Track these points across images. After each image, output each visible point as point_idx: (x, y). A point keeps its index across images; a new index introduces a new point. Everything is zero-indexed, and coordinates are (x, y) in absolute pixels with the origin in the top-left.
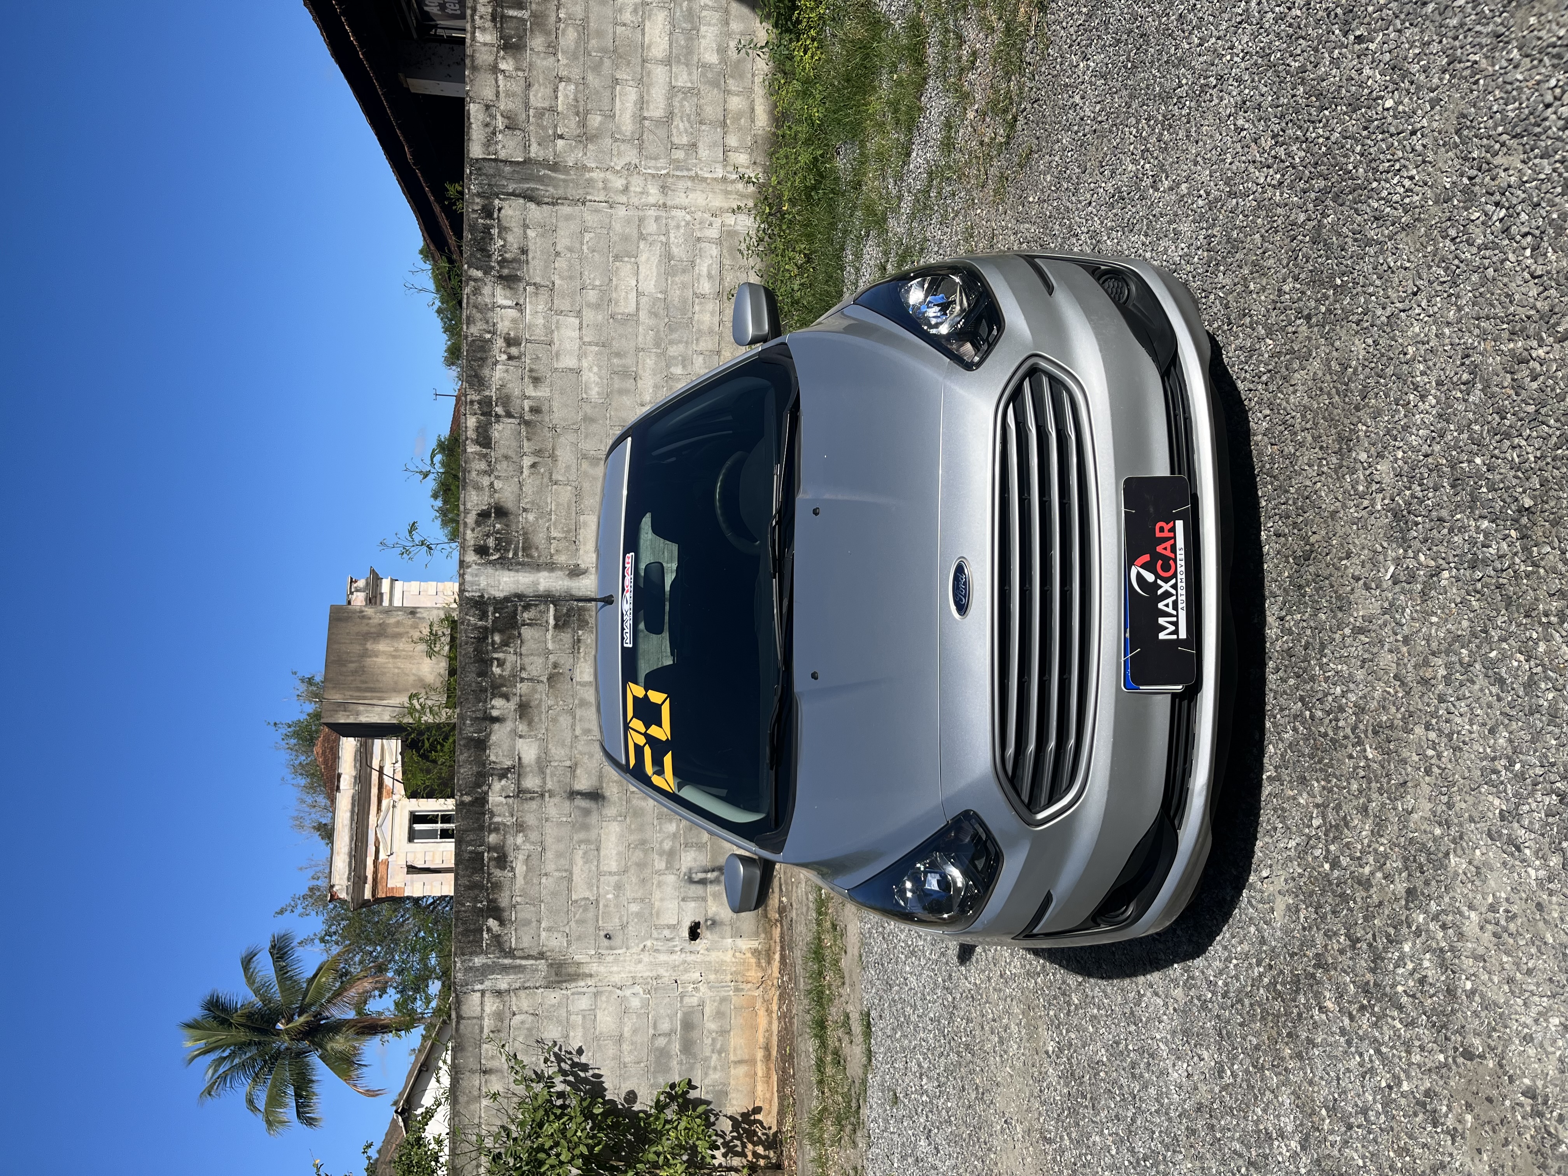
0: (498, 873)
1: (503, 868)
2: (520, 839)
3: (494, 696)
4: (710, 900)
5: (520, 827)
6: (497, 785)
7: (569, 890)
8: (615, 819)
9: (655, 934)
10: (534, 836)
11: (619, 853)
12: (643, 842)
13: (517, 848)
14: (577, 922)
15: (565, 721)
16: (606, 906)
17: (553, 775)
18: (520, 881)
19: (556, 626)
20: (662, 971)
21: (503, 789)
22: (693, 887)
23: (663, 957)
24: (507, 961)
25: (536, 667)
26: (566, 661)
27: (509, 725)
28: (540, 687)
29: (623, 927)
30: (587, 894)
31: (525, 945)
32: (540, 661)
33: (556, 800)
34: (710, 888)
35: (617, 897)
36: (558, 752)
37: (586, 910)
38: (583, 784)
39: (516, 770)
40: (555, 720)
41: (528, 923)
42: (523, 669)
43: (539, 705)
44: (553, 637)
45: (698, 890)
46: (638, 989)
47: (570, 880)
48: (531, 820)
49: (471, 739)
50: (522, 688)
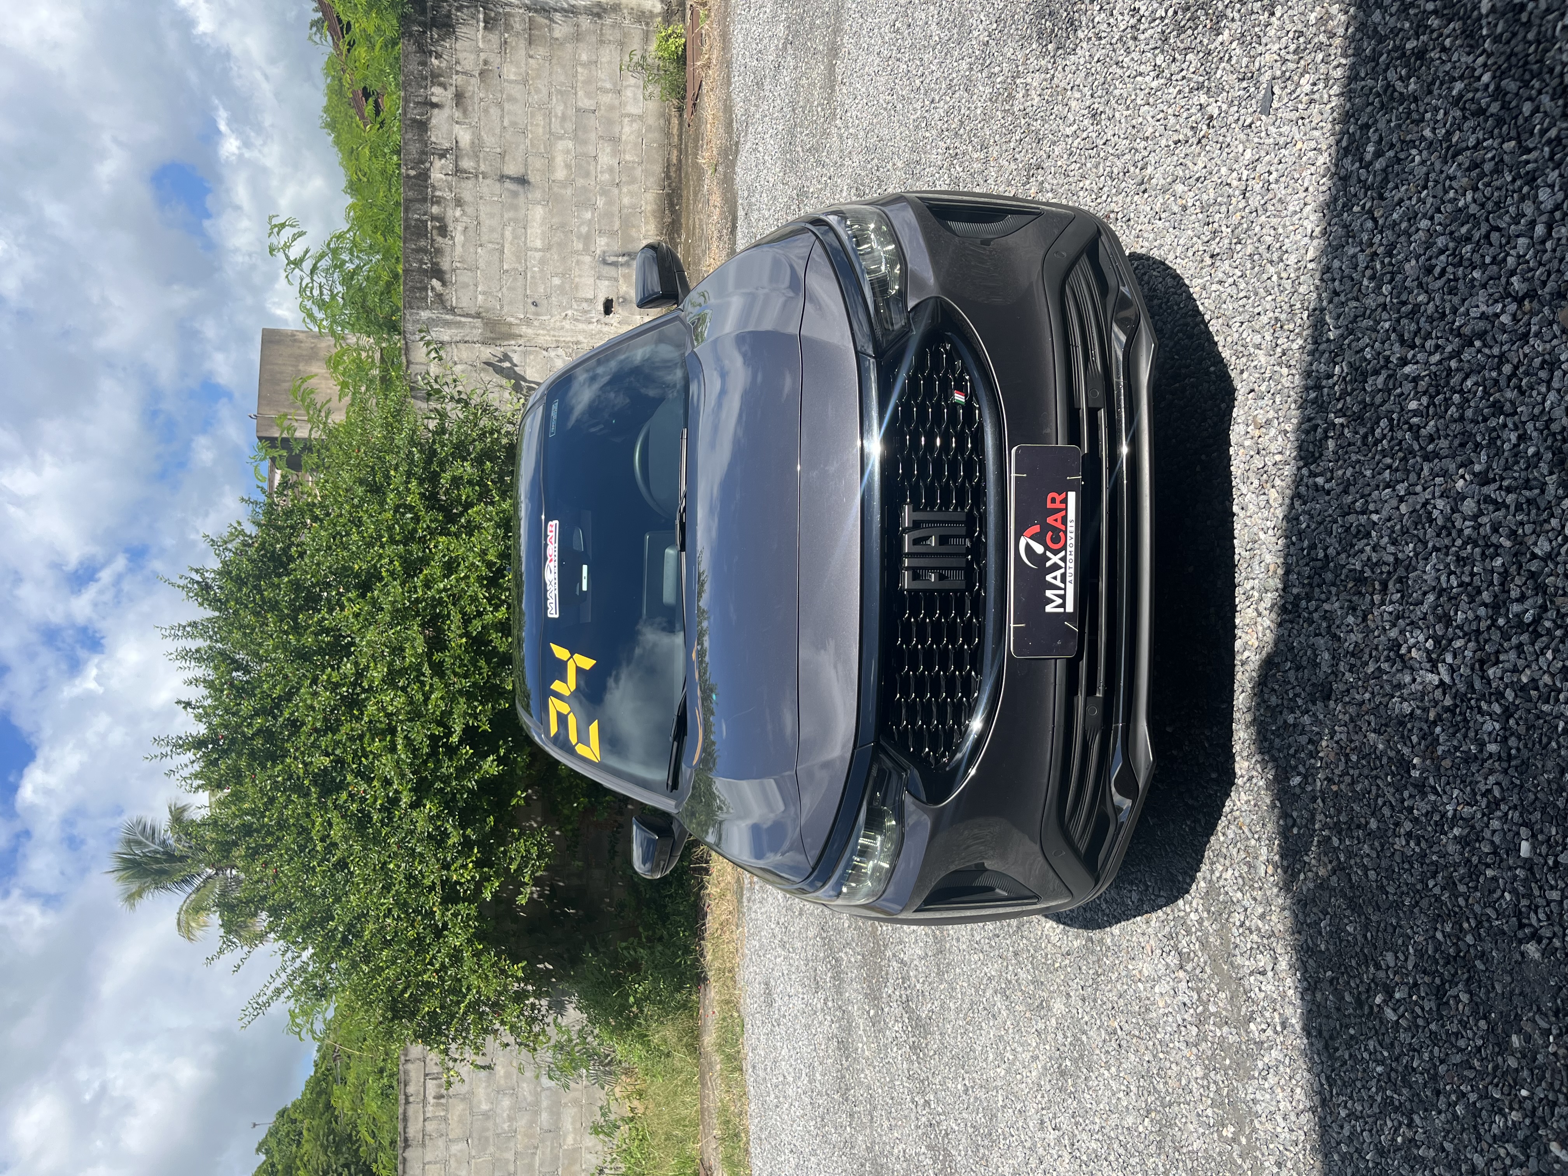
0: (439, 239)
1: (444, 236)
2: (458, 213)
3: (433, 84)
4: (621, 281)
5: (459, 202)
6: (438, 163)
7: (501, 261)
8: (539, 203)
9: (575, 306)
10: (470, 210)
11: (543, 233)
12: (563, 225)
13: (456, 220)
14: (508, 289)
15: (494, 111)
16: (532, 277)
17: (485, 159)
18: (459, 250)
19: (485, 28)
20: (581, 338)
21: (442, 168)
22: (607, 268)
23: (581, 326)
24: (449, 317)
25: (469, 61)
26: (495, 60)
27: (446, 113)
28: (473, 81)
29: (548, 297)
30: (517, 265)
31: (464, 305)
32: (473, 57)
33: (488, 181)
34: (621, 270)
35: (541, 271)
36: (489, 140)
37: (515, 279)
38: (511, 169)
39: (453, 151)
40: (486, 111)
41: (466, 286)
42: (457, 62)
43: (472, 97)
44: (483, 37)
45: (611, 271)
46: (560, 351)
47: (502, 252)
48: (467, 196)
49: (414, 121)
50: (457, 79)
